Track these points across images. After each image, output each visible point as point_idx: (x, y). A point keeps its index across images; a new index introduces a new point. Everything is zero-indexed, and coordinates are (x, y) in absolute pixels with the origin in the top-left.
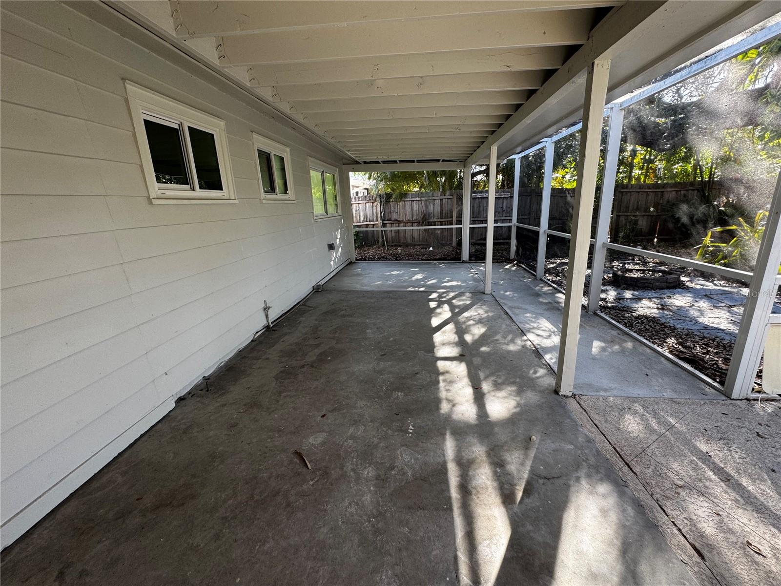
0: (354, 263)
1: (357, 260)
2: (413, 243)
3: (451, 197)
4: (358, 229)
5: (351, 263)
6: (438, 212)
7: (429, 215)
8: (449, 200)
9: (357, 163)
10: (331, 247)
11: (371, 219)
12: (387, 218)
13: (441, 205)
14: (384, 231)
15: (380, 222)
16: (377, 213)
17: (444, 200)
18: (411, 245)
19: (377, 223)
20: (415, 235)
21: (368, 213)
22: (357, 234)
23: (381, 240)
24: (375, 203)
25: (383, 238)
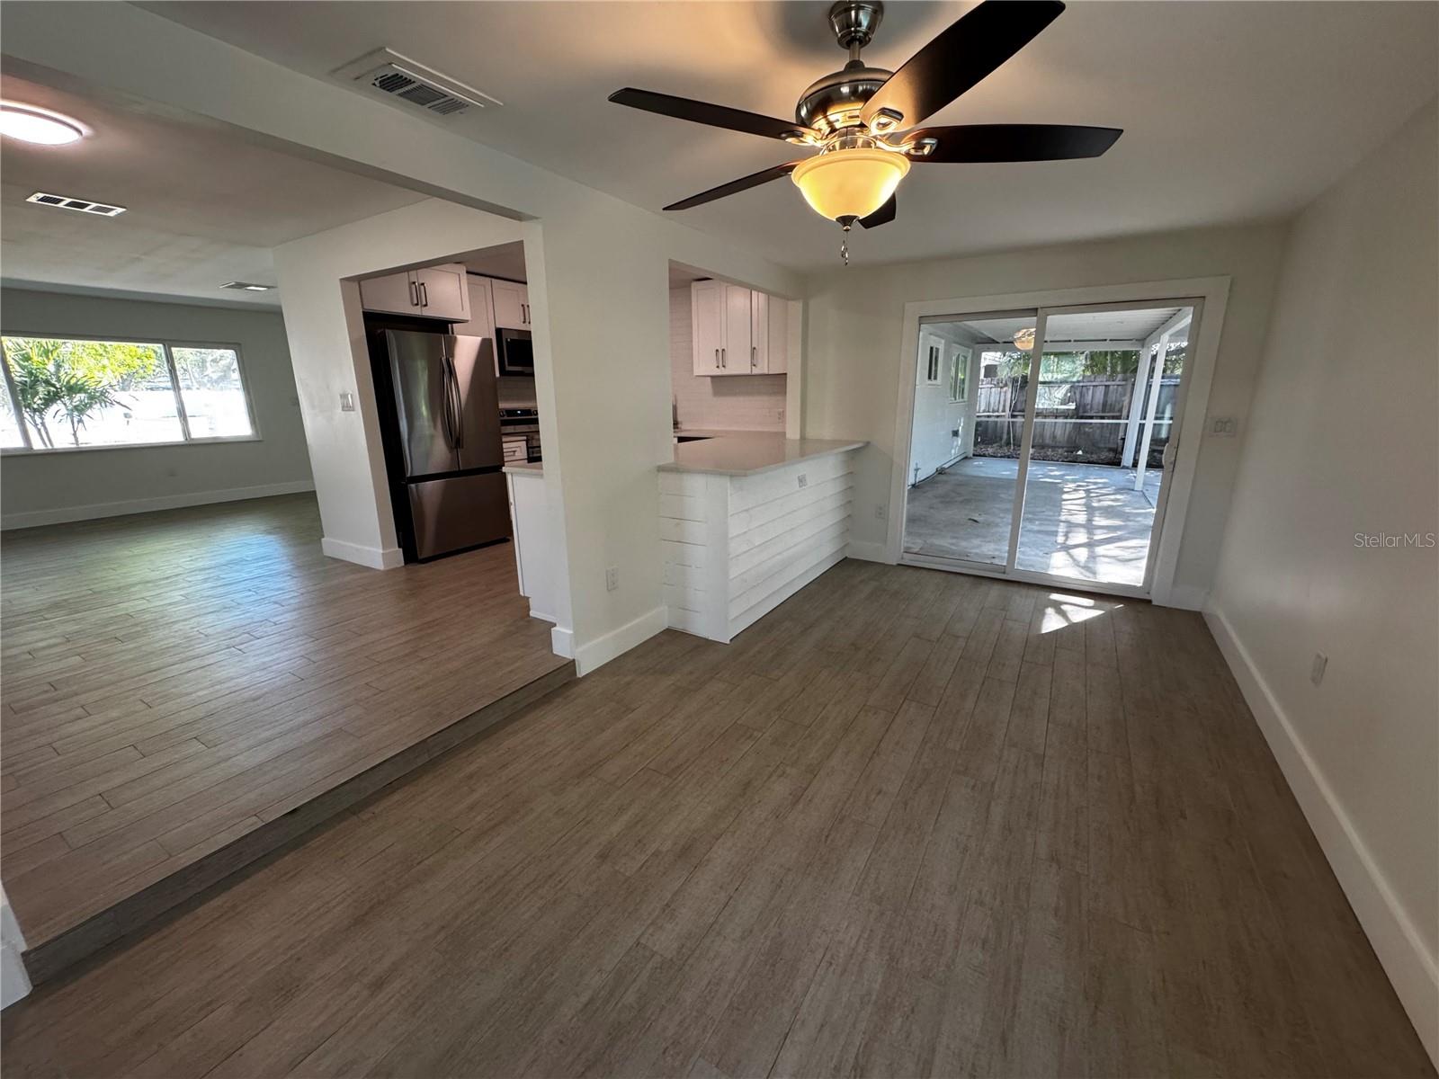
0: (971, 458)
1: (974, 455)
2: (1053, 444)
3: (1124, 383)
4: (979, 419)
5: (966, 458)
6: (1099, 403)
7: (1085, 406)
8: (1120, 388)
9: (994, 342)
10: (956, 433)
11: (996, 408)
12: (1019, 407)
13: (1106, 394)
14: (1013, 422)
15: (1008, 412)
16: (1005, 401)
17: (1111, 387)
18: (1049, 446)
19: (1003, 414)
20: (1059, 432)
21: (992, 401)
22: (978, 424)
23: (1005, 437)
24: (1005, 389)
25: (1009, 433)
